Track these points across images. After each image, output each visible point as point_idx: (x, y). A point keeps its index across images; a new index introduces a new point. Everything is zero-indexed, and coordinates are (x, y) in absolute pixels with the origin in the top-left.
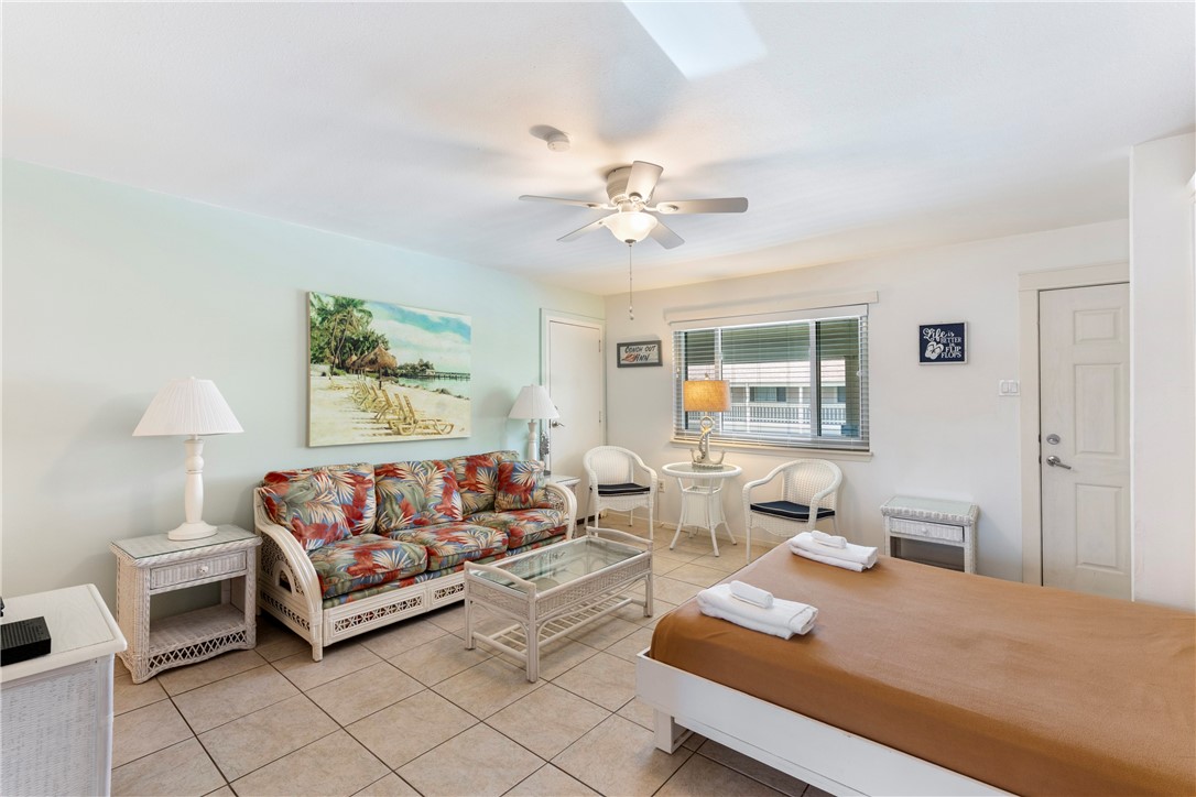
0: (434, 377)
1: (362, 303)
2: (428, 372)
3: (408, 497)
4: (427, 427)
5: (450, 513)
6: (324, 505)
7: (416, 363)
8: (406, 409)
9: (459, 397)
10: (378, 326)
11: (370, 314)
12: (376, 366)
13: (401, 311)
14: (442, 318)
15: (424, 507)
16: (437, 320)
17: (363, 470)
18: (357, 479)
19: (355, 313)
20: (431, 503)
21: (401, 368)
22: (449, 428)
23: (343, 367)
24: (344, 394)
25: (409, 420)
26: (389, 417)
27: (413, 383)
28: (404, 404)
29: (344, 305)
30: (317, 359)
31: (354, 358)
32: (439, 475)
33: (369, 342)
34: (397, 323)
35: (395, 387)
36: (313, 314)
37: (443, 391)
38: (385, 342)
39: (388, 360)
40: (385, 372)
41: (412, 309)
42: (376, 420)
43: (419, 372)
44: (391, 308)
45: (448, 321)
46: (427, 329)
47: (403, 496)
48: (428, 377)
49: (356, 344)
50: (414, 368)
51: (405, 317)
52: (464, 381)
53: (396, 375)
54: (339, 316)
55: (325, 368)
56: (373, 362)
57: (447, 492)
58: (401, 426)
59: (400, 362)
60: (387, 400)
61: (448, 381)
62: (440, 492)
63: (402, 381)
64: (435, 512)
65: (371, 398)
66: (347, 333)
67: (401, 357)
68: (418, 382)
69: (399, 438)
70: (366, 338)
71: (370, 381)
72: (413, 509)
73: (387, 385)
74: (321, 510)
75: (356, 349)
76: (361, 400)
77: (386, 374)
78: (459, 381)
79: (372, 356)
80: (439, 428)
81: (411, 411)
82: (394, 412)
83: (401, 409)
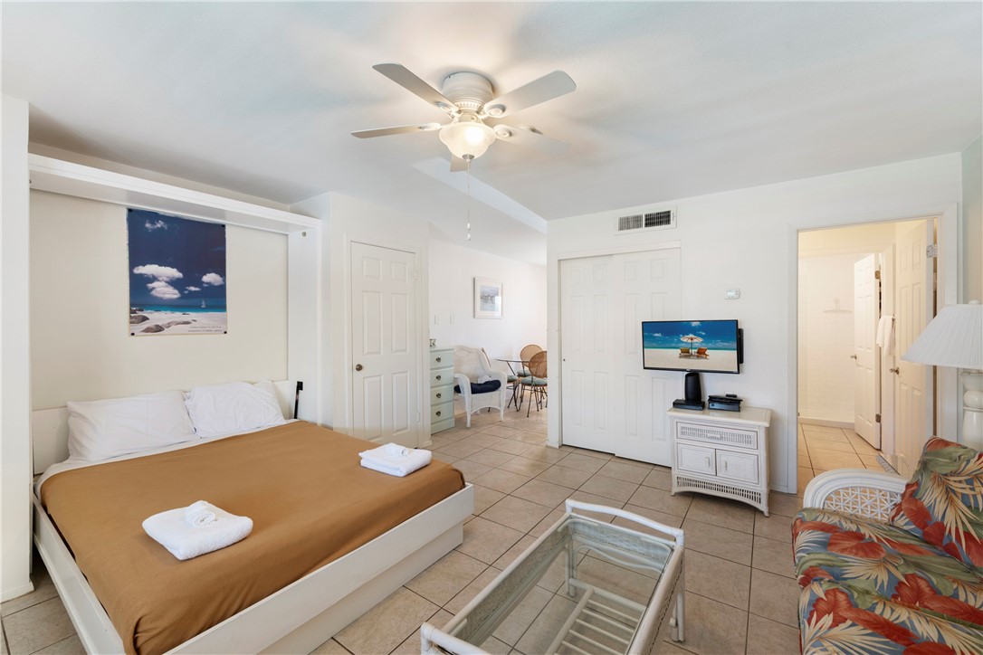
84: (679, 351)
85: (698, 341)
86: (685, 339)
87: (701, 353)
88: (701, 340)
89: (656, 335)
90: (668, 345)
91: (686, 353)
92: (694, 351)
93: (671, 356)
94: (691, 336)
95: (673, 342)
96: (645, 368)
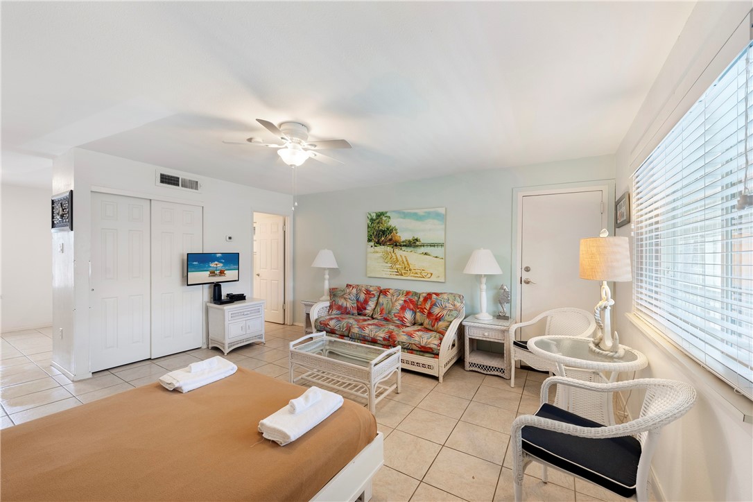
0: (421, 246)
1: (386, 213)
2: (418, 243)
3: (385, 306)
4: (417, 273)
5: (402, 319)
6: (345, 299)
7: (411, 239)
8: (406, 263)
9: (436, 257)
10: (393, 222)
11: (389, 217)
12: (392, 242)
13: (404, 213)
14: (426, 212)
15: (389, 312)
16: (423, 214)
17: (371, 289)
18: (368, 292)
19: (384, 218)
20: (393, 312)
21: (403, 242)
22: (429, 275)
23: (379, 243)
24: (379, 255)
25: (406, 268)
26: (397, 266)
27: (409, 249)
28: (405, 260)
29: (380, 215)
30: (369, 240)
31: (383, 238)
32: (403, 299)
33: (390, 230)
34: (402, 220)
35: (401, 251)
36: (369, 222)
37: (426, 254)
38: (396, 230)
39: (397, 238)
40: (396, 244)
41: (409, 211)
42: (392, 267)
43: (413, 244)
44: (398, 212)
45: (429, 213)
46: (417, 220)
47: (383, 304)
48: (417, 246)
49: (384, 232)
50: (410, 241)
51: (405, 215)
52: (440, 248)
53: (401, 246)
54: (377, 221)
55: (372, 244)
56: (390, 240)
57: (403, 308)
58: (403, 271)
59: (403, 239)
60: (397, 258)
61: (429, 248)
62: (399, 307)
63: (404, 248)
64: (393, 316)
65: (389, 257)
66: (380, 228)
67: (403, 236)
68: (412, 249)
69: (402, 277)
70: (388, 229)
71: (389, 249)
72: (384, 312)
73: (397, 251)
74: (343, 300)
75: (384, 234)
76: (386, 258)
77: (396, 245)
78: (436, 248)
79: (390, 237)
80: (424, 274)
81: (408, 264)
82: (400, 264)
83: (403, 263)
84: (209, 273)
85: (220, 265)
86: (212, 265)
87: (222, 273)
88: (222, 265)
89: (195, 263)
90: (202, 269)
91: (213, 274)
92: (217, 272)
93: (204, 276)
94: (216, 263)
95: (205, 267)
96: (188, 285)
